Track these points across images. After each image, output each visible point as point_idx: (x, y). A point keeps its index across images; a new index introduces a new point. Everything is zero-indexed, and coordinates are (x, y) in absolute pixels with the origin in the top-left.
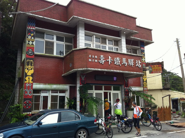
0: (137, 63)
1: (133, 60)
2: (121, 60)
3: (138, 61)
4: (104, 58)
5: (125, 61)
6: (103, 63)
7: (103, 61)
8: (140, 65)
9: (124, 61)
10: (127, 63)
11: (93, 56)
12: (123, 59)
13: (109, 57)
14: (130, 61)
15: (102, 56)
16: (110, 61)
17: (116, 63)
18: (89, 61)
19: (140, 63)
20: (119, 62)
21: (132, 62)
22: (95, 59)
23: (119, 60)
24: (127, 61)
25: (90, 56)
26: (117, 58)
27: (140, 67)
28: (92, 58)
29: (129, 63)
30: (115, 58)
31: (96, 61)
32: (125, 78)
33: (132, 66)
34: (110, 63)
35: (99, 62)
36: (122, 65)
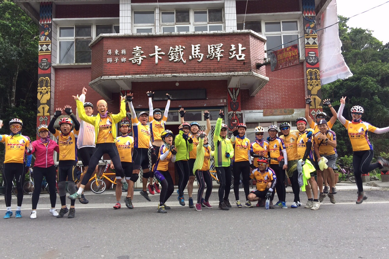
0: (232, 52)
1: (222, 45)
2: (188, 52)
3: (237, 47)
4: (142, 52)
5: (197, 51)
6: (140, 62)
7: (140, 59)
8: (244, 55)
9: (195, 50)
10: (202, 55)
11: (117, 52)
12: (193, 46)
13: (156, 47)
14: (212, 48)
15: (137, 48)
16: (157, 56)
17: (172, 58)
18: (108, 61)
19: (242, 51)
20: (181, 55)
21: (218, 50)
22: (120, 55)
23: (181, 50)
24: (204, 49)
25: (110, 52)
26: (177, 47)
27: (243, 58)
28: (113, 55)
29: (208, 54)
30: (171, 48)
31: (124, 59)
32: (231, 89)
33: (219, 58)
34: (157, 61)
35: (131, 61)
36: (190, 60)
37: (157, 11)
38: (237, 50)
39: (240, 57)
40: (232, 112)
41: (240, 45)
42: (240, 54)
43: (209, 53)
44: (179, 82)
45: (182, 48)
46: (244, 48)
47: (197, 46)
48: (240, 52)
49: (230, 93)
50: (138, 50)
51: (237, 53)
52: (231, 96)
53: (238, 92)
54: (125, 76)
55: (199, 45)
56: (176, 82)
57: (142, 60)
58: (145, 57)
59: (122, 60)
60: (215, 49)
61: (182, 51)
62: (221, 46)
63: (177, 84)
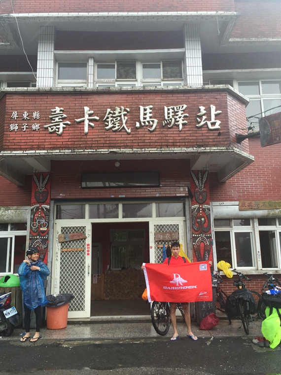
0: (201, 117)
1: (185, 106)
2: (134, 116)
3: (208, 110)
4: (65, 116)
5: (148, 115)
6: (61, 130)
7: (62, 125)
8: (218, 122)
9: (145, 114)
10: (156, 121)
11: (25, 115)
12: (142, 108)
13: (86, 109)
14: (171, 111)
15: (58, 109)
16: (87, 122)
18: (12, 129)
19: (216, 115)
20: (124, 121)
21: (180, 114)
22: (31, 120)
23: (123, 113)
24: (158, 113)
25: (15, 115)
26: (118, 110)
27: (217, 126)
28: (20, 120)
29: (164, 119)
30: (109, 110)
31: (36, 126)
32: (196, 173)
33: (181, 127)
34: (86, 130)
35: (47, 128)
36: (137, 128)
37: (91, 62)
38: (208, 114)
39: (213, 124)
40: (196, 206)
41: (213, 108)
42: (213, 120)
43: (166, 118)
44: (120, 161)
45: (125, 110)
46: (219, 112)
47: (147, 107)
48: (213, 117)
49: (195, 179)
50: (58, 112)
51: (209, 119)
52: (196, 182)
53: (205, 176)
54: (37, 151)
55: (151, 106)
56: (116, 161)
57: (64, 128)
58: (69, 123)
59: (34, 128)
60: (175, 113)
61: (125, 115)
62: (184, 108)
63: (117, 164)
